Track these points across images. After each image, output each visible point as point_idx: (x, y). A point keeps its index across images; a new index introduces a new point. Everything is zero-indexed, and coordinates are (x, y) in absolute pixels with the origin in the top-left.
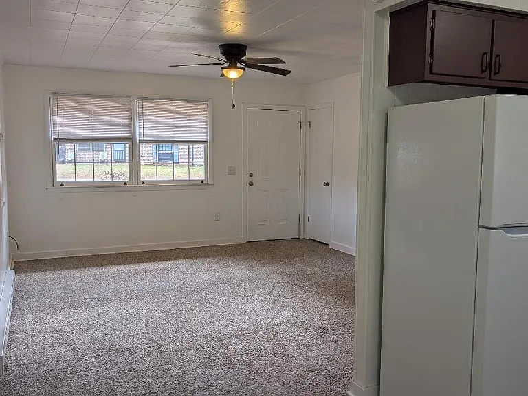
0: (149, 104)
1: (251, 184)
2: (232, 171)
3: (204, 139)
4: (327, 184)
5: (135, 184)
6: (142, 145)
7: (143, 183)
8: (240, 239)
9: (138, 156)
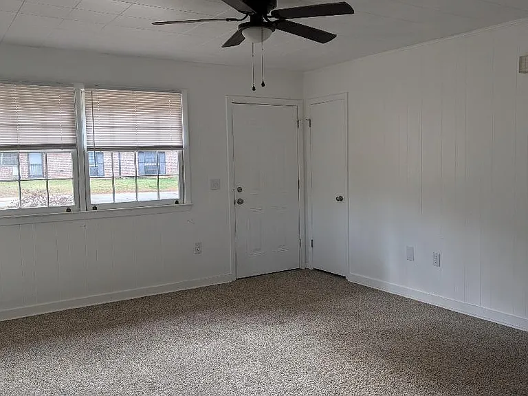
0: (100, 95)
1: (240, 202)
2: (216, 185)
3: (176, 143)
4: (340, 199)
5: (83, 210)
6: (91, 155)
7: (95, 208)
8: (227, 277)
9: (86, 169)
